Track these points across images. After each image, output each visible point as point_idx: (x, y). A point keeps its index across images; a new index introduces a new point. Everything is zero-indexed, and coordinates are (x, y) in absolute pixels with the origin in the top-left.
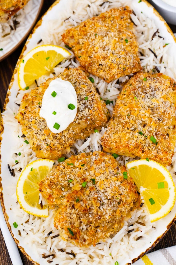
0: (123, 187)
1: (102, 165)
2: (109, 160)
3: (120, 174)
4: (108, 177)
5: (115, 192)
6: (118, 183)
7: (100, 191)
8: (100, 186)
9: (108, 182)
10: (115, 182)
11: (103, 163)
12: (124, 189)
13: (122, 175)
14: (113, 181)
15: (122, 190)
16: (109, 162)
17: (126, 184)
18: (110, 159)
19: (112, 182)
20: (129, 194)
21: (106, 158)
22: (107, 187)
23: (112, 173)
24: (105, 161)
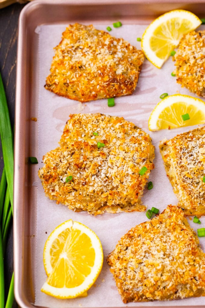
0: (130, 178)
1: (133, 145)
2: (144, 147)
3: (140, 167)
4: (127, 159)
5: (119, 175)
6: (130, 172)
7: (108, 163)
8: (111, 159)
9: (122, 162)
10: (128, 168)
11: (137, 145)
12: (130, 181)
13: (140, 168)
14: (128, 166)
15: (127, 179)
16: (142, 148)
17: (135, 178)
18: (147, 147)
19: (125, 166)
20: (129, 189)
21: (143, 143)
22: (116, 166)
23: (135, 159)
24: (140, 145)
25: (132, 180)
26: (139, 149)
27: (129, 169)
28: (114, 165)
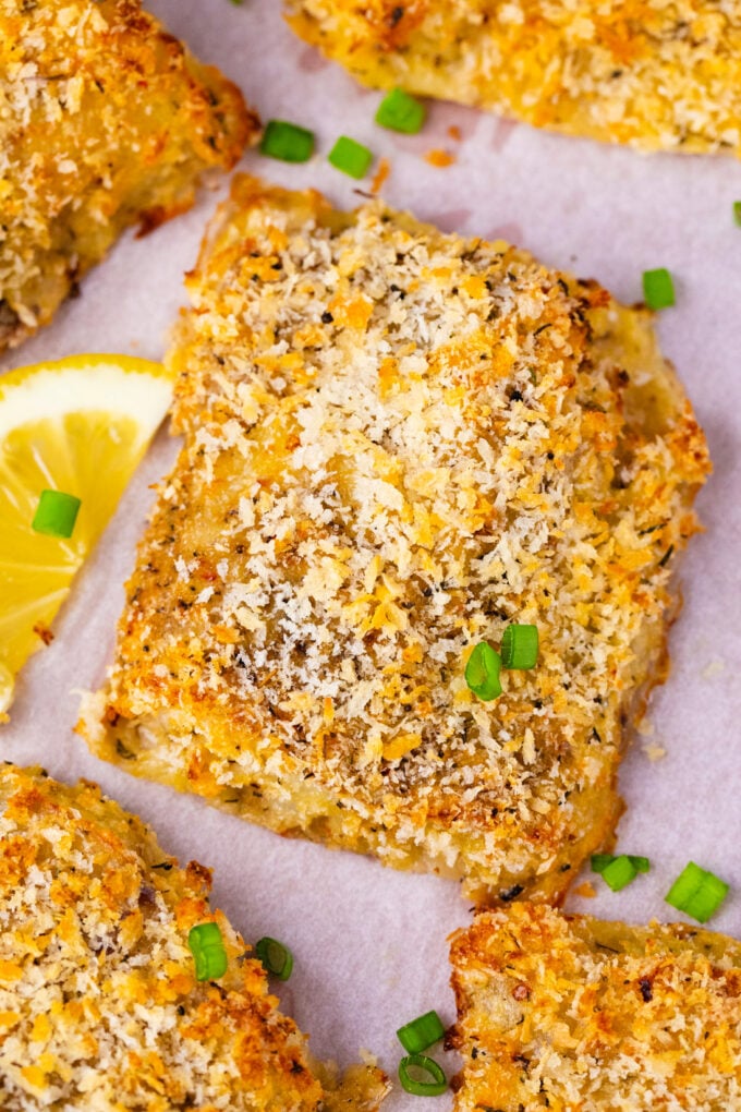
25: (214, 1043)
26: (75, 884)
27: (142, 1012)
28: (67, 1074)
